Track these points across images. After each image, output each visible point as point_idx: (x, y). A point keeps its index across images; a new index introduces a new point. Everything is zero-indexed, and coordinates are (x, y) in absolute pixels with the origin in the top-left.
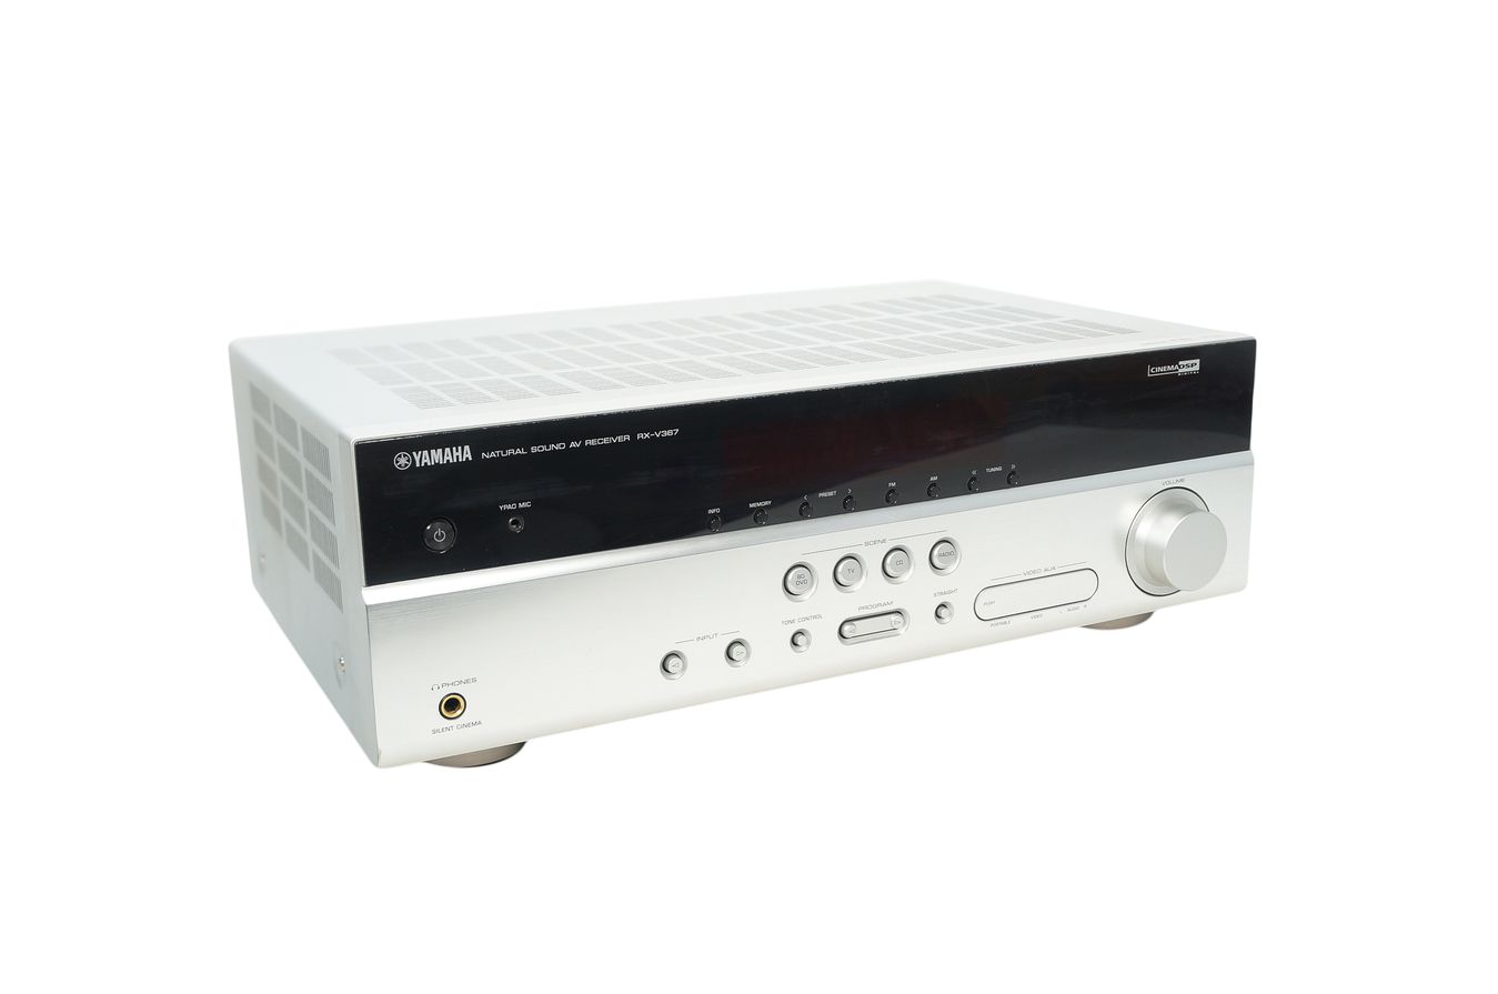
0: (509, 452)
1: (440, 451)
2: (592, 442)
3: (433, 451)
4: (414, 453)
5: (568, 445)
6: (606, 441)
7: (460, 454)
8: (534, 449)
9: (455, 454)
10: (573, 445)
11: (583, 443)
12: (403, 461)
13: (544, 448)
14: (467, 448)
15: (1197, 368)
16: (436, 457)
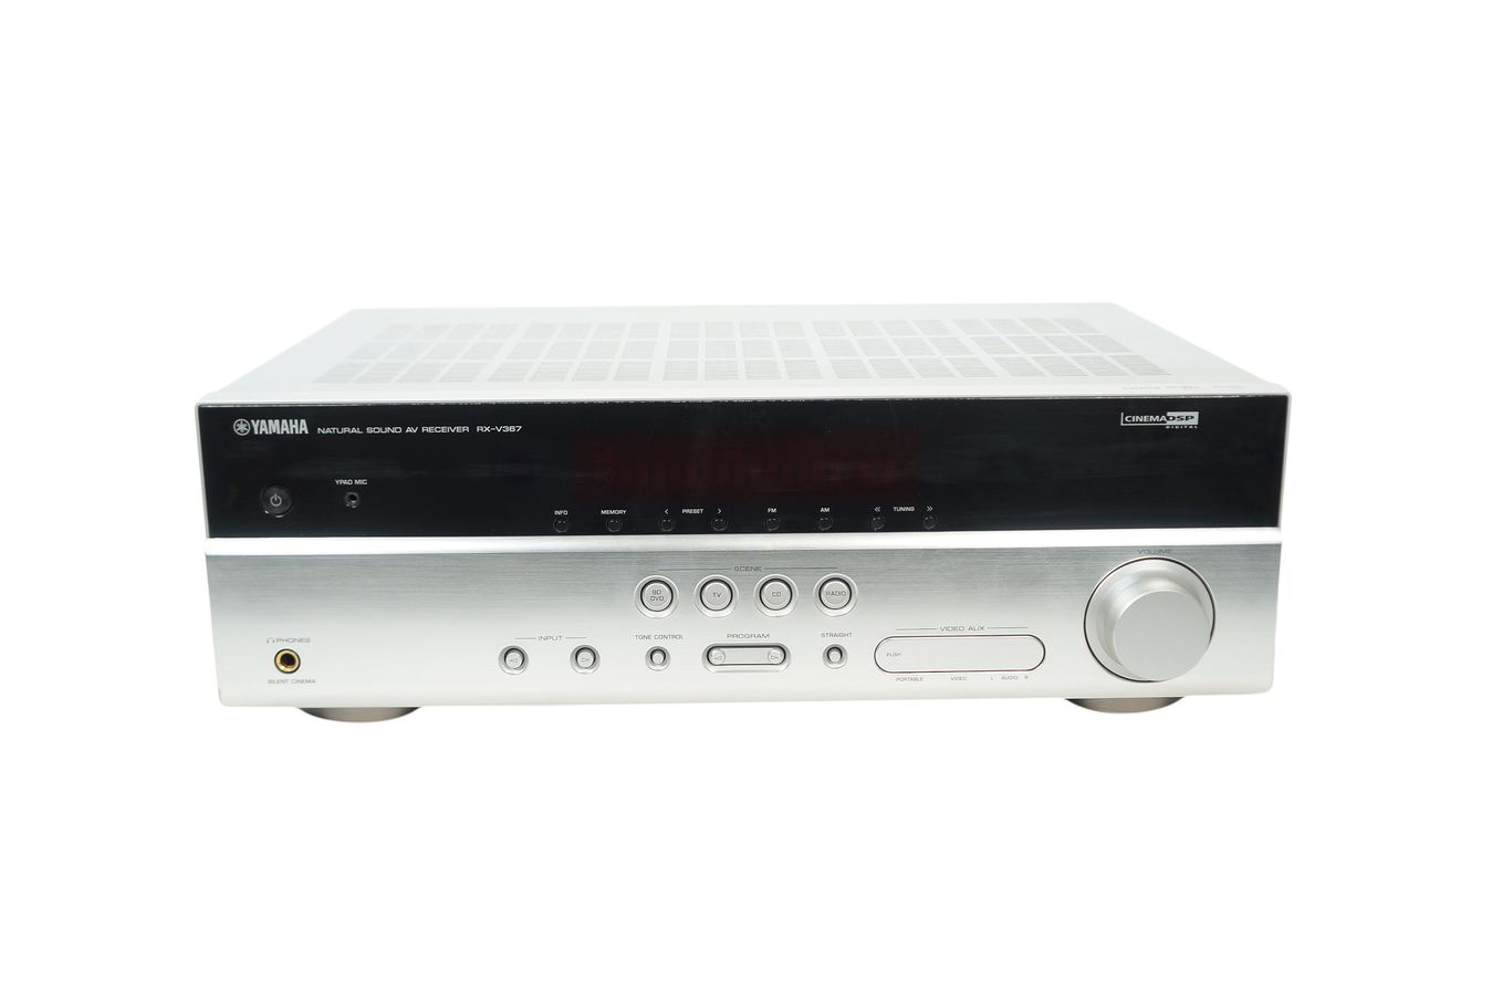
0: (344, 430)
1: (277, 421)
2: (429, 430)
3: (270, 421)
4: (253, 421)
5: (404, 430)
6: (443, 429)
7: (296, 426)
8: (370, 430)
9: (292, 426)
10: (409, 430)
11: (420, 429)
12: (242, 427)
13: (380, 430)
14: (303, 422)
15: (1195, 422)
16: (274, 427)
